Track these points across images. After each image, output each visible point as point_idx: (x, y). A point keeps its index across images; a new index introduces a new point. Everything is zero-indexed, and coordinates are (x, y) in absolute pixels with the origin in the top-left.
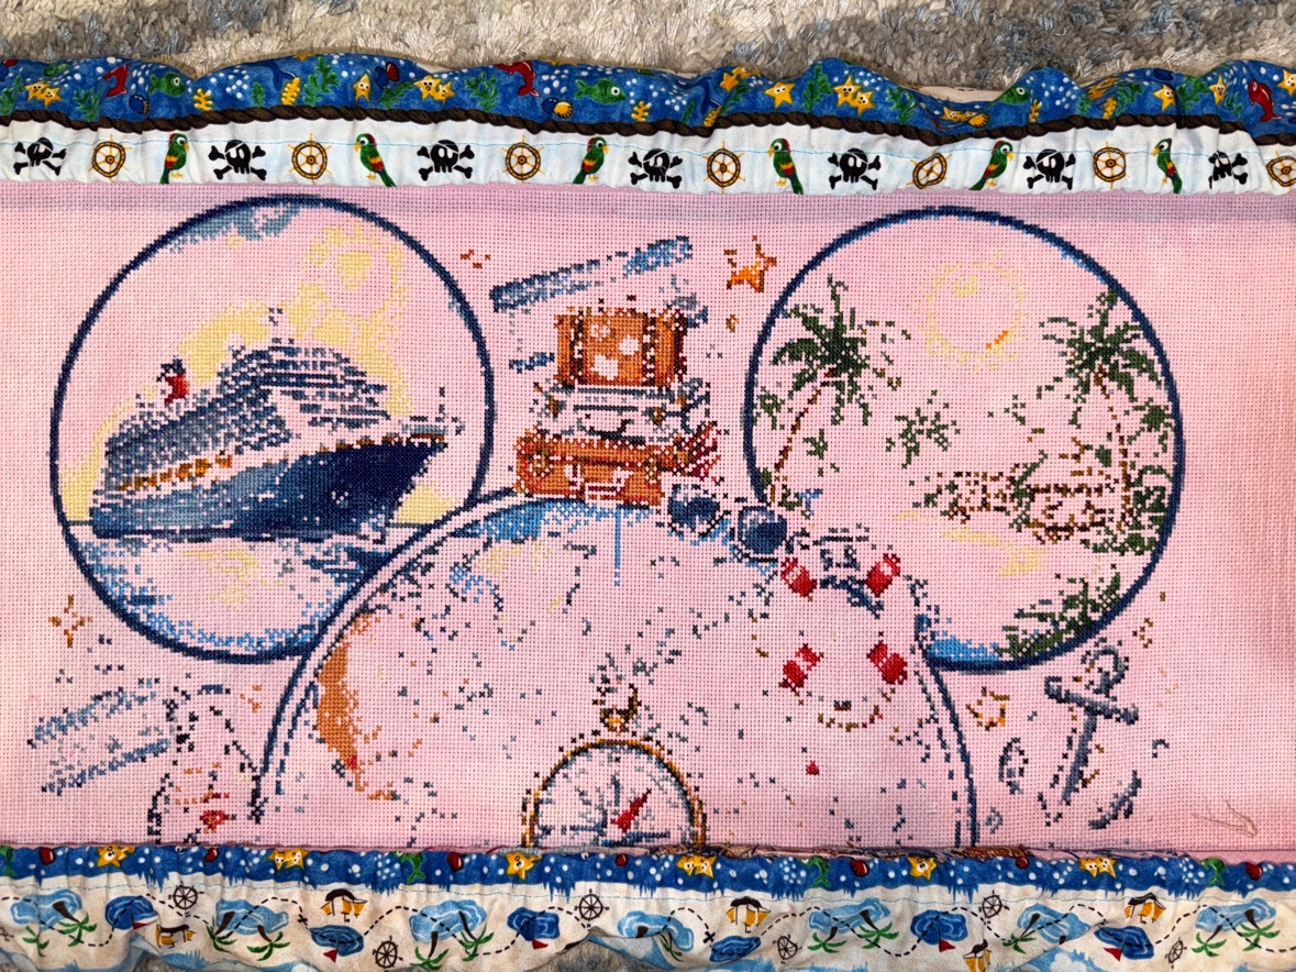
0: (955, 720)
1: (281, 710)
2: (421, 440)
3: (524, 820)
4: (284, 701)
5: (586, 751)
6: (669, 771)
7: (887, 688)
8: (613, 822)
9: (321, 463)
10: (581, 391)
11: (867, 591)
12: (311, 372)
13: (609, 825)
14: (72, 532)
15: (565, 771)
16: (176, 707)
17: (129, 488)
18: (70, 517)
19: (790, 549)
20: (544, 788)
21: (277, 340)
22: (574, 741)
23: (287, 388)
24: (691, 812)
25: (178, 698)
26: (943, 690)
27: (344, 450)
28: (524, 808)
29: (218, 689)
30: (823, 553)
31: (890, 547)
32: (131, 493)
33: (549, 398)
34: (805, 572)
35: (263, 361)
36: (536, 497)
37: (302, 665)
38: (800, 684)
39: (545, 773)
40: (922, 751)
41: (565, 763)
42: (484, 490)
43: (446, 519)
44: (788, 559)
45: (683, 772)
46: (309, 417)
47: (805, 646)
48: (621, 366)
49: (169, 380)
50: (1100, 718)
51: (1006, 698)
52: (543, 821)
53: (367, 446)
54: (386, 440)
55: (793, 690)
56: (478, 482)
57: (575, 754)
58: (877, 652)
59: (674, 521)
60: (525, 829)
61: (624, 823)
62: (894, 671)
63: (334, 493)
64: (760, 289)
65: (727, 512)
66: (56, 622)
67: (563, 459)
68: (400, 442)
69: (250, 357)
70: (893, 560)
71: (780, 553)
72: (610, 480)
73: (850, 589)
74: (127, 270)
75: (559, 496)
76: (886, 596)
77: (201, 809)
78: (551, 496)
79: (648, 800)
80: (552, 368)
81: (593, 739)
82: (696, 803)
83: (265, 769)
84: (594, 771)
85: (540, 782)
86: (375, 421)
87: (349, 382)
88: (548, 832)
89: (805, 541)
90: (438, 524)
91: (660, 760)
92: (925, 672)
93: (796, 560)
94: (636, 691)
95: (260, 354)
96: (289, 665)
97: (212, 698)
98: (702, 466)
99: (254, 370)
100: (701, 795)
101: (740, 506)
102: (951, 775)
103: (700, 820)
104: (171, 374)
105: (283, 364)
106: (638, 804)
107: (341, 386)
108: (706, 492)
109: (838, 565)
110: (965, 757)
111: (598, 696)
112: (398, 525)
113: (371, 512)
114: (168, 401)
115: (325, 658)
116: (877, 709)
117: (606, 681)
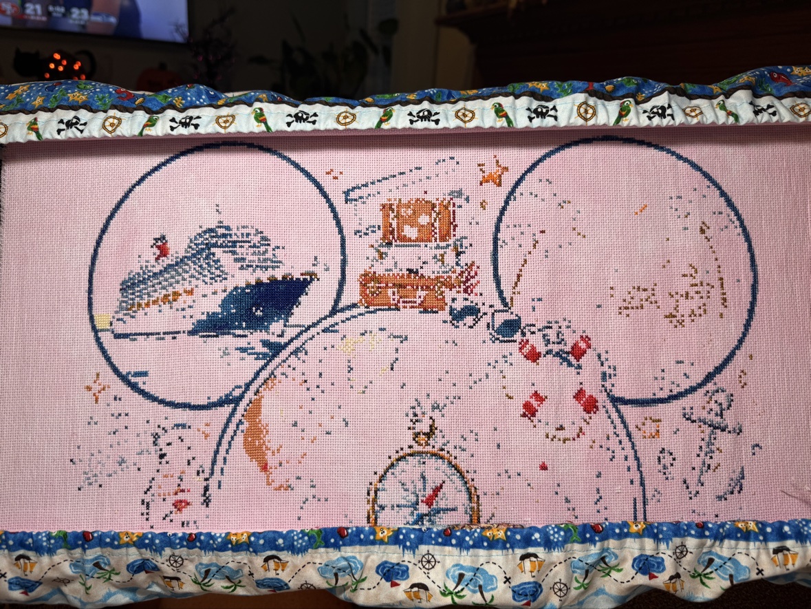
0: (629, 435)
1: (221, 437)
2: (304, 277)
3: (368, 501)
4: (224, 431)
5: (405, 458)
6: (456, 469)
7: (587, 416)
8: (422, 501)
9: (247, 291)
10: (396, 246)
11: (571, 358)
12: (240, 240)
13: (420, 503)
14: (99, 335)
15: (392, 470)
16: (159, 437)
17: (134, 309)
18: (99, 326)
19: (524, 334)
20: (380, 481)
21: (221, 222)
22: (397, 452)
23: (226, 249)
24: (470, 494)
25: (160, 431)
26: (621, 417)
27: (259, 283)
28: (368, 494)
29: (183, 426)
30: (544, 336)
31: (584, 332)
32: (135, 312)
33: (378, 251)
34: (533, 348)
35: (212, 234)
36: (372, 308)
37: (234, 410)
38: (533, 415)
39: (381, 472)
40: (610, 454)
41: (392, 465)
42: (341, 305)
43: (319, 322)
44: (523, 341)
45: (464, 470)
46: (239, 265)
47: (536, 392)
48: (419, 231)
49: (159, 247)
50: (718, 431)
51: (659, 421)
52: (380, 502)
53: (273, 281)
54: (284, 277)
55: (530, 419)
56: (337, 301)
57: (398, 460)
58: (579, 395)
59: (453, 320)
60: (369, 507)
61: (429, 502)
62: (590, 406)
63: (254, 308)
64: (499, 185)
65: (485, 314)
66: (89, 388)
67: (387, 285)
68: (292, 278)
69: (205, 232)
70: (586, 339)
71: (518, 336)
72: (415, 297)
73: (561, 356)
74: (134, 187)
75: (385, 307)
76: (583, 361)
77: (173, 499)
78: (380, 307)
79: (443, 487)
80: (380, 234)
81: (409, 451)
82: (473, 488)
83: (212, 473)
84: (410, 469)
85: (377, 477)
86: (278, 267)
87: (263, 245)
88: (383, 509)
89: (533, 329)
90: (314, 325)
91: (450, 463)
92: (609, 406)
93: (528, 341)
94: (434, 421)
95: (211, 230)
96: (227, 409)
97: (180, 432)
98: (468, 287)
99: (207, 239)
100: (476, 483)
101: (492, 310)
102: (629, 469)
103: (476, 499)
104: (159, 243)
105: (224, 236)
106: (437, 489)
107: (258, 247)
108: (472, 302)
109: (554, 343)
110: (637, 459)
111: (411, 425)
112: (291, 326)
113: (276, 318)
114: (157, 259)
115: (248, 405)
116: (581, 429)
117: (415, 415)
